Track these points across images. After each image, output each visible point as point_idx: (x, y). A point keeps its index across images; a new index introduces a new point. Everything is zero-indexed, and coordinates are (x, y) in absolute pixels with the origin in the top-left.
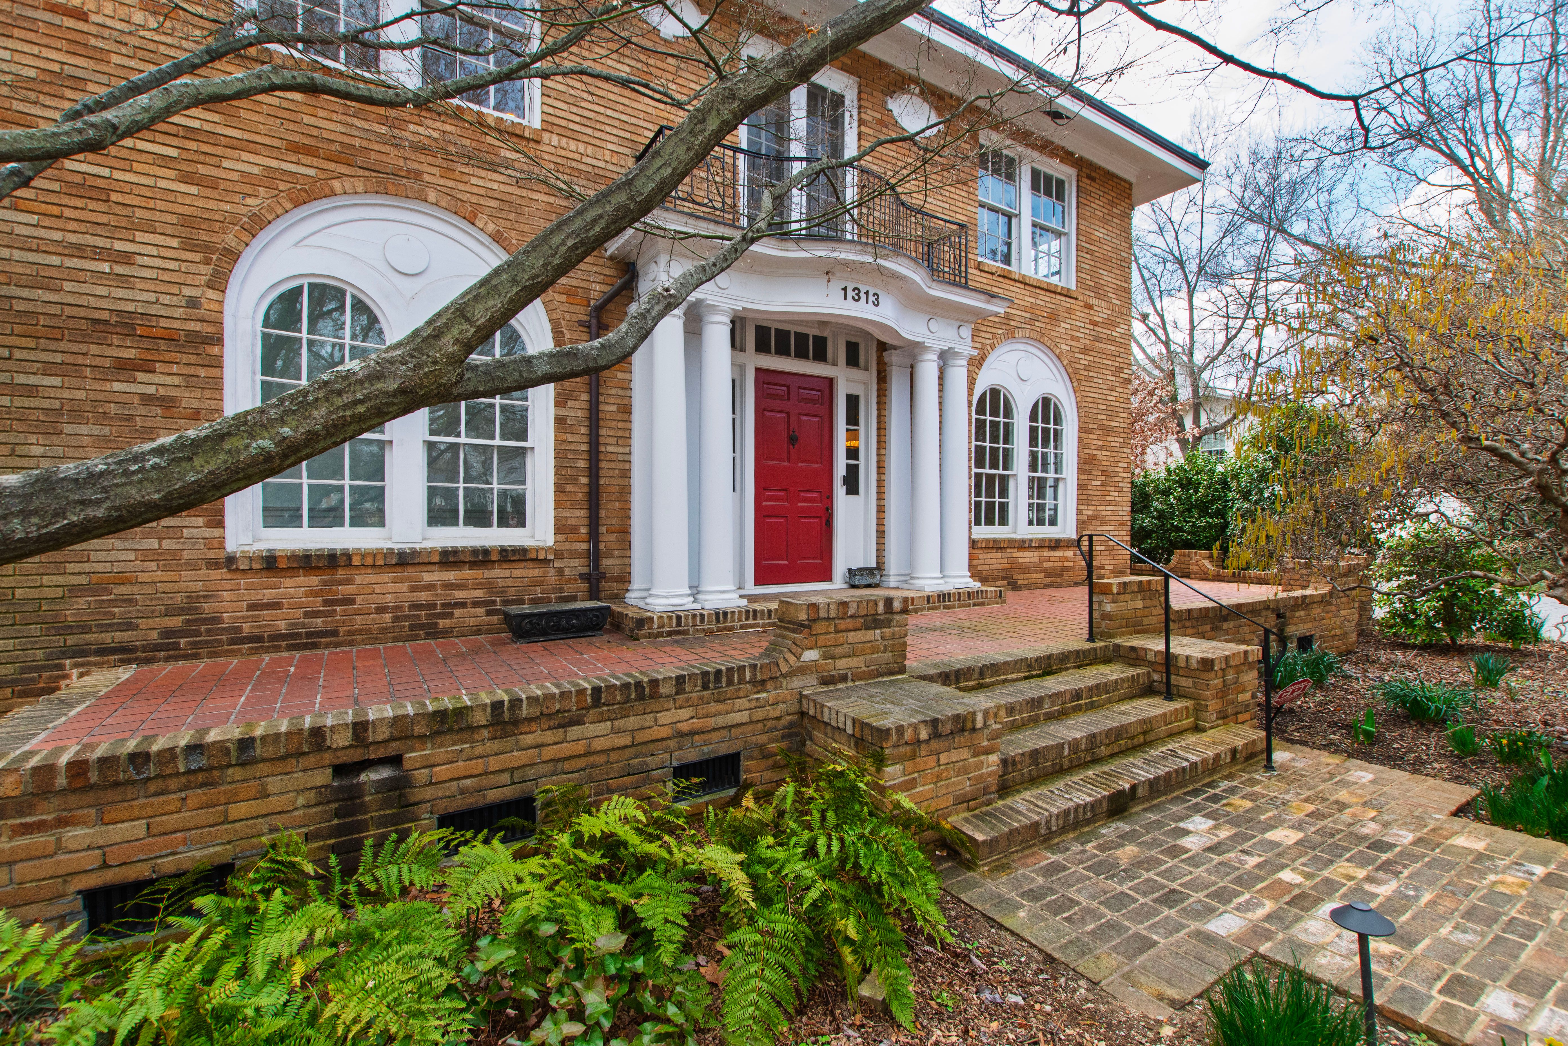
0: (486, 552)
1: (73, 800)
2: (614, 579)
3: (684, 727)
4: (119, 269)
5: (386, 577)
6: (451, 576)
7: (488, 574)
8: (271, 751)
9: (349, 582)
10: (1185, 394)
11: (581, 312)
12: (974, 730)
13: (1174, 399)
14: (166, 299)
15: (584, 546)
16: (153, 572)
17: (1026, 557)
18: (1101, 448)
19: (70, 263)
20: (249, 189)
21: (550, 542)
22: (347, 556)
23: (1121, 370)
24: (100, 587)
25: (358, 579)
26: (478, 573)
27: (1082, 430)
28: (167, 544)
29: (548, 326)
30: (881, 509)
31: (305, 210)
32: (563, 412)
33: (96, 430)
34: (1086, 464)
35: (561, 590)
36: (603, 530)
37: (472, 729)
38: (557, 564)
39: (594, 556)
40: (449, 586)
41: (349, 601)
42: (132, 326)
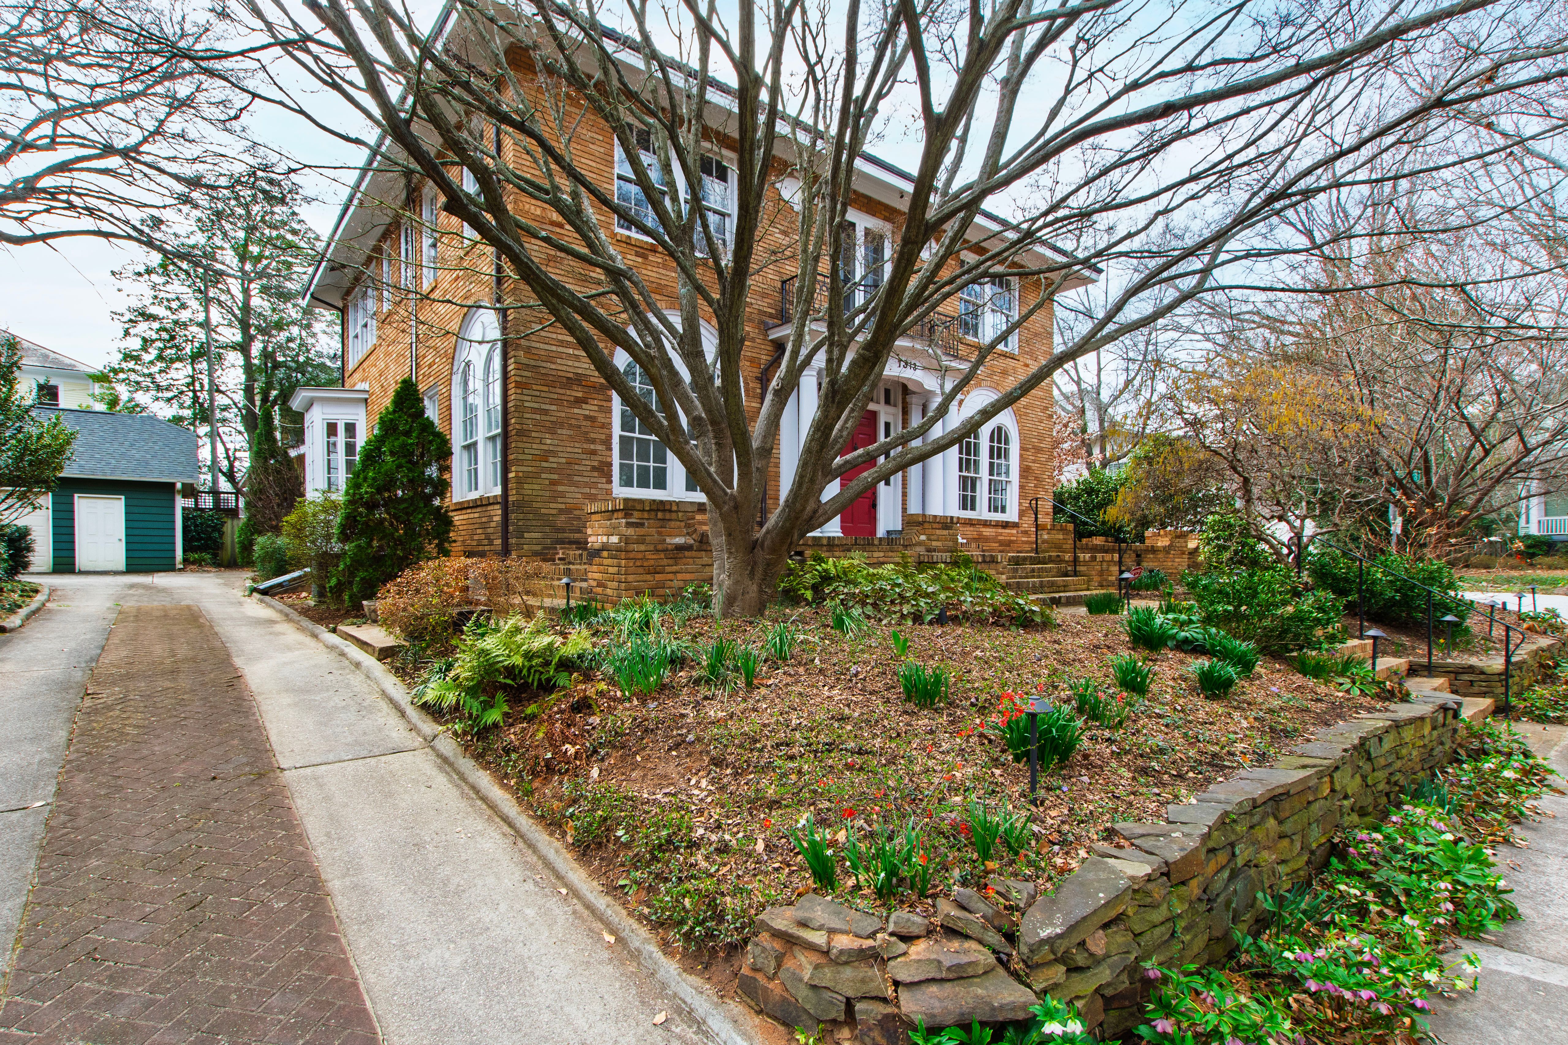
4: (576, 352)
10: (1093, 427)
11: (757, 372)
13: (1084, 430)
14: (592, 367)
17: (988, 532)
18: (1034, 462)
23: (1046, 408)
24: (568, 511)
27: (1022, 449)
30: (904, 494)
33: (569, 432)
34: (1025, 471)
36: (767, 497)
42: (580, 381)
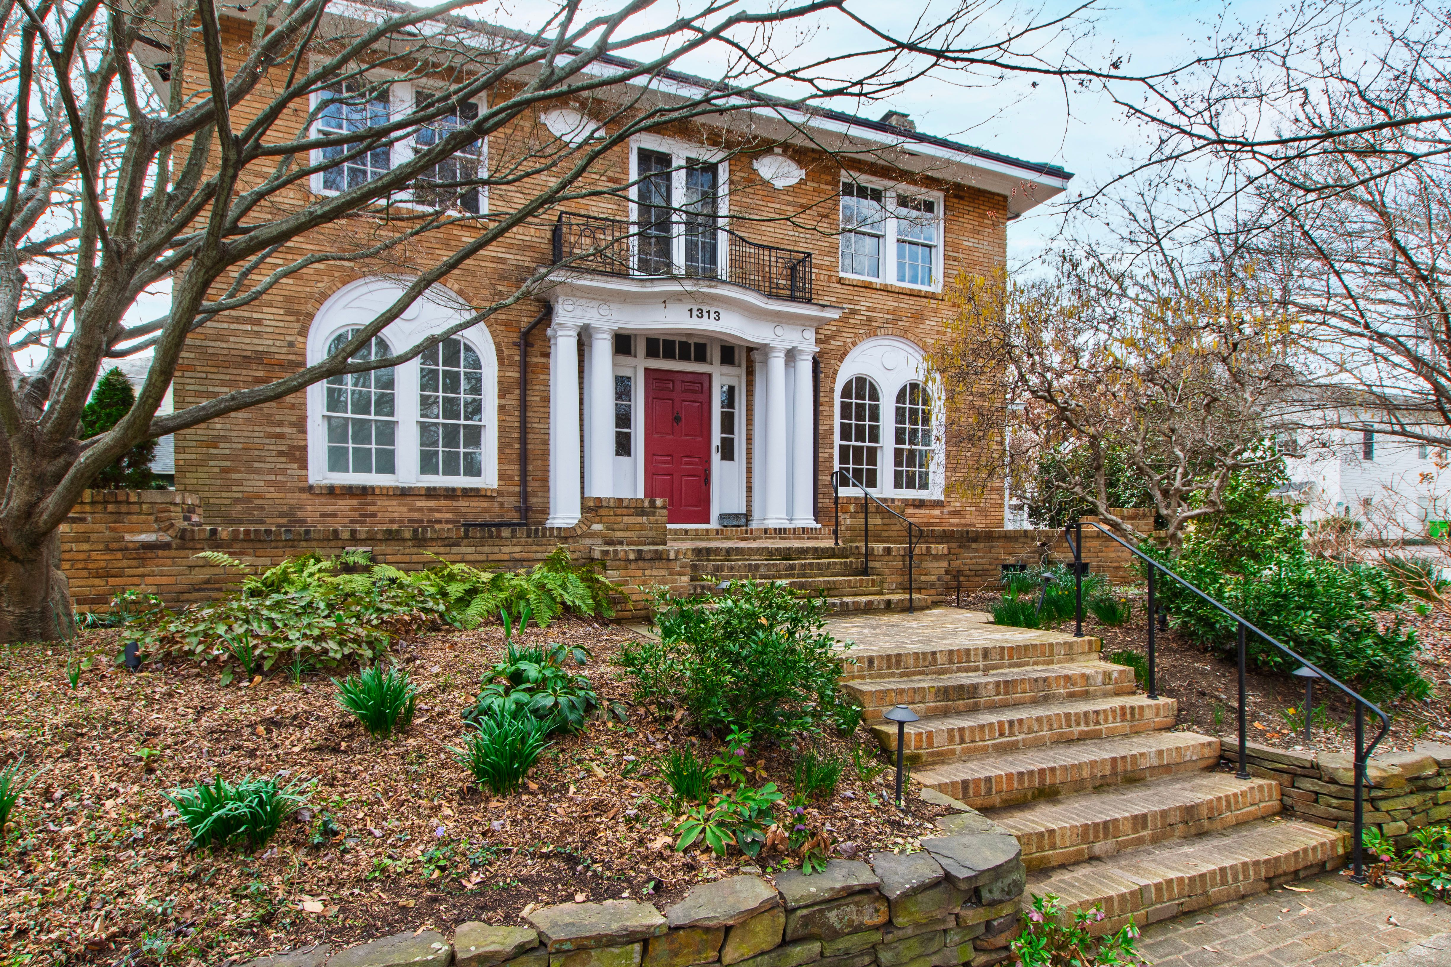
0: (453, 490)
1: (246, 545)
2: (537, 512)
3: (517, 556)
4: (256, 328)
5: (395, 503)
6: (432, 503)
7: (455, 503)
8: (317, 536)
9: (374, 504)
11: (515, 337)
12: (669, 560)
14: (278, 343)
15: (517, 489)
16: (272, 493)
18: (971, 424)
19: (233, 326)
20: (318, 278)
21: (496, 486)
22: (373, 488)
24: (247, 499)
25: (379, 503)
26: (449, 503)
27: (950, 409)
28: (279, 478)
29: (493, 347)
30: (749, 471)
31: (349, 287)
32: (503, 402)
34: (955, 437)
35: (502, 516)
36: (530, 478)
37: (404, 540)
38: (500, 499)
39: (524, 496)
40: (431, 510)
41: (374, 515)
42: (261, 359)
